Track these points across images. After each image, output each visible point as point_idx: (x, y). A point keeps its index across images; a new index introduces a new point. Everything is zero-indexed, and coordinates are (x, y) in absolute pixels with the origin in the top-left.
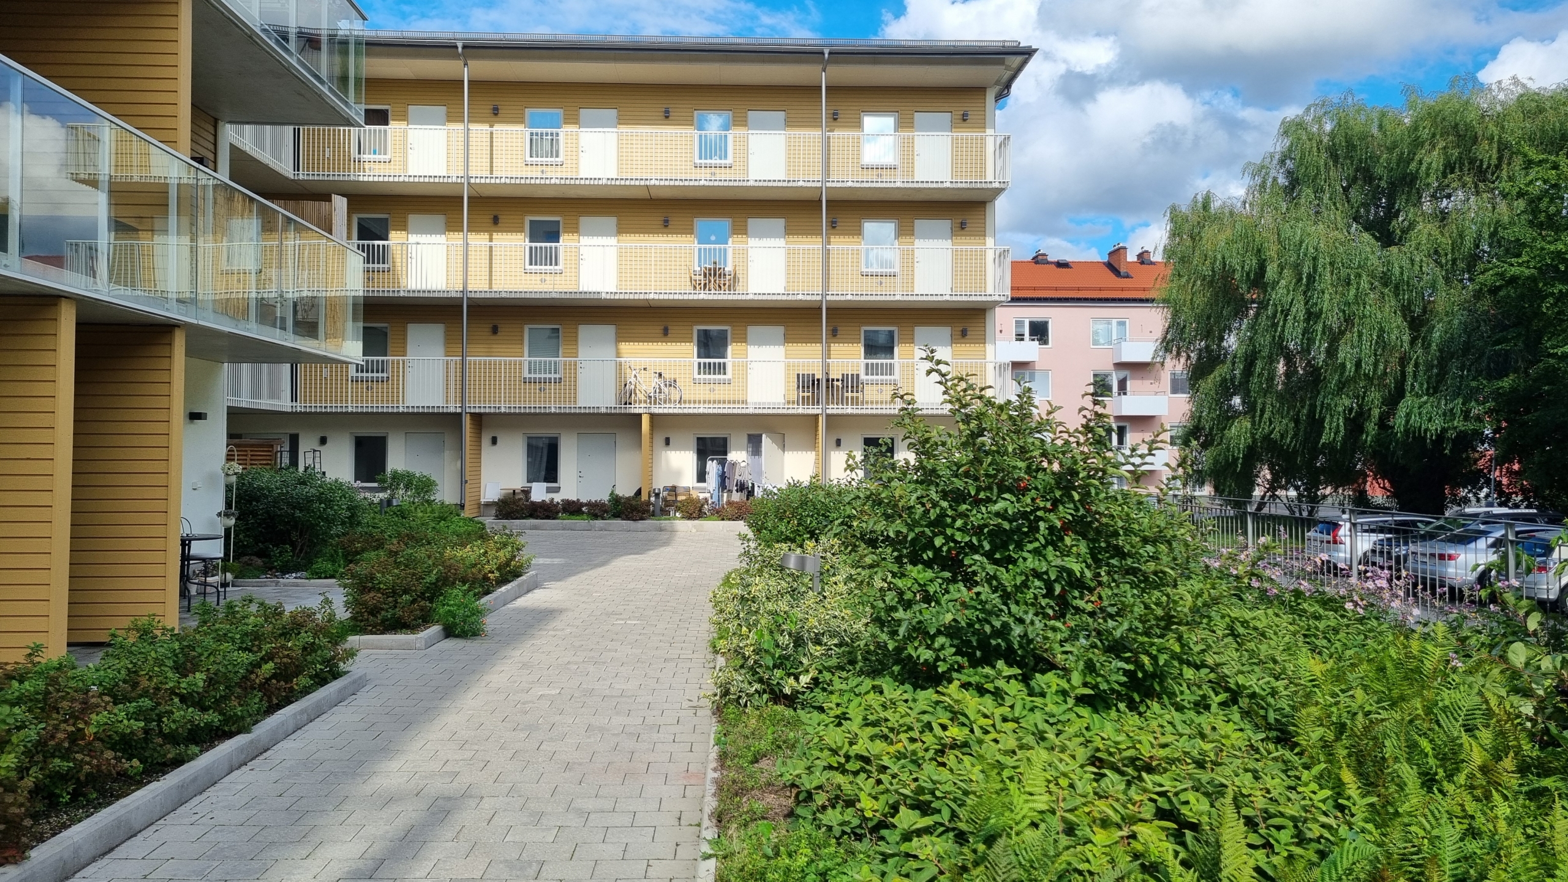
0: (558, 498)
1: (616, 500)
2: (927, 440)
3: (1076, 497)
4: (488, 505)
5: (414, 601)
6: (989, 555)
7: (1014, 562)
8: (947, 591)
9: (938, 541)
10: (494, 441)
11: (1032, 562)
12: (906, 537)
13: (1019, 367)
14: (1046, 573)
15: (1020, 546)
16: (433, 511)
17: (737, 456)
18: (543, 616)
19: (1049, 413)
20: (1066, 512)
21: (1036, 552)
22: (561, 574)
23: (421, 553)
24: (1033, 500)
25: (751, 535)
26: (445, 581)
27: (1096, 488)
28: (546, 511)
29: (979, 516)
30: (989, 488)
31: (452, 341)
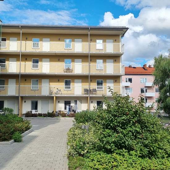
0: (37, 113)
1: (49, 113)
2: (109, 105)
3: (138, 116)
4: (23, 114)
5: (8, 135)
6: (121, 127)
7: (126, 129)
8: (113, 134)
9: (111, 125)
10: (25, 102)
11: (129, 129)
12: (105, 123)
13: (127, 87)
14: (132, 131)
15: (127, 125)
16: (13, 116)
17: (72, 104)
18: (34, 137)
19: (132, 99)
20: (136, 119)
21: (130, 127)
22: (38, 129)
23: (10, 125)
24: (129, 116)
25: (75, 121)
26: (15, 131)
27: (141, 114)
28: (35, 116)
29: (119, 120)
30: (121, 114)
31: (17, 82)
